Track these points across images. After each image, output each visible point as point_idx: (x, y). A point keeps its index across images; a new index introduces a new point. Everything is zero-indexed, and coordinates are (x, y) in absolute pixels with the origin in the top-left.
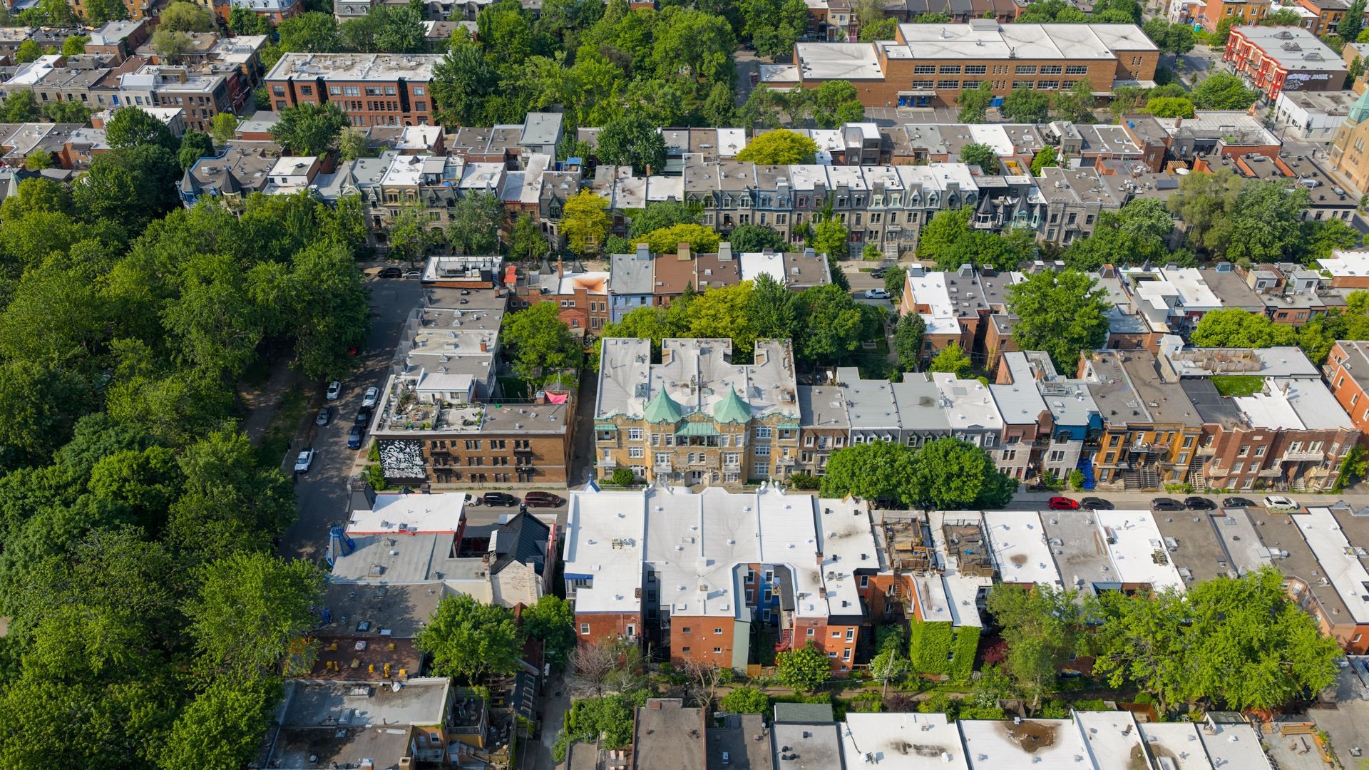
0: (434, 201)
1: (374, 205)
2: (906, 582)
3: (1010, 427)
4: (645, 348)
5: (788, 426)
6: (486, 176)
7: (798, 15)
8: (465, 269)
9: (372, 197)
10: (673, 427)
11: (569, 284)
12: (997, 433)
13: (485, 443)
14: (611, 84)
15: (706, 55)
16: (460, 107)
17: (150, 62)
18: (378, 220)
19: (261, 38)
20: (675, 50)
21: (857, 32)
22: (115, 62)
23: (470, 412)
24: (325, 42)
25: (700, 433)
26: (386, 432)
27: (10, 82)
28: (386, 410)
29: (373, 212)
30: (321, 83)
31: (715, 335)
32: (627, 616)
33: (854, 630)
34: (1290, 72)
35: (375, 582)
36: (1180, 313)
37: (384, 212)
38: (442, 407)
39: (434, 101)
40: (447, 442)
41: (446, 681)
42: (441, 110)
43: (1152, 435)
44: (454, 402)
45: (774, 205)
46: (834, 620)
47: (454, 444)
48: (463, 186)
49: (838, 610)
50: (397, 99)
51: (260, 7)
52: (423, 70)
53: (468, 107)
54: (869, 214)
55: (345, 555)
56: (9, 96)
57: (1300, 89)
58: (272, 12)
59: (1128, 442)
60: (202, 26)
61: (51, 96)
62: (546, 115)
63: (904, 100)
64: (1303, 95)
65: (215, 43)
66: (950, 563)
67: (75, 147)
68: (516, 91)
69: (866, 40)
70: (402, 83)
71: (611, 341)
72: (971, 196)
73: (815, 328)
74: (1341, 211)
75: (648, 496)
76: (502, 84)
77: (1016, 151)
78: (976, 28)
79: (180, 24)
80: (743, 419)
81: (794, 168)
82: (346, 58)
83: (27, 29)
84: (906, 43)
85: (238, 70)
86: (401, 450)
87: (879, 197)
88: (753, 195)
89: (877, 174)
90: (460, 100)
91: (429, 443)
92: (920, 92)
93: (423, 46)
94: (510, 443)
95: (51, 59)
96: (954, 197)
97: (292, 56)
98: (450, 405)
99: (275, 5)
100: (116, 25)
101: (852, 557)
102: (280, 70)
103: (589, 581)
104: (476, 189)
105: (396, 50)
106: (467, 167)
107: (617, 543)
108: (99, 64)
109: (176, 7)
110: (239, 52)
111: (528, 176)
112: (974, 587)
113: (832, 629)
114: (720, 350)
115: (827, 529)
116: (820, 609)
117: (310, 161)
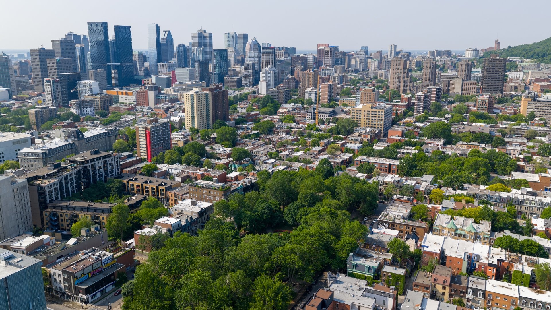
0: (397, 186)
1: (381, 185)
2: (512, 266)
4: (450, 217)
5: (486, 236)
6: (411, 182)
7: (513, 165)
8: (403, 197)
9: (381, 183)
10: (454, 230)
11: (430, 206)
13: (404, 227)
14: (449, 171)
15: (480, 168)
16: (405, 172)
17: (327, 154)
18: (380, 190)
19: (352, 154)
20: (471, 166)
21: (533, 172)
22: (317, 154)
23: (401, 221)
24: (371, 154)
25: (461, 233)
26: (381, 220)
27: (294, 155)
28: (382, 216)
29: (380, 187)
30: (369, 162)
31: (469, 217)
32: (436, 254)
33: (495, 269)
35: (377, 239)
37: (383, 188)
38: (395, 218)
39: (398, 170)
40: (395, 225)
41: (392, 255)
42: (399, 172)
44: (398, 218)
45: (494, 200)
46: (490, 265)
47: (397, 226)
48: (405, 183)
49: (491, 262)
50: (388, 169)
51: (353, 148)
52: (397, 163)
53: (407, 172)
54: (524, 207)
55: (371, 234)
56: (293, 157)
58: (355, 150)
60: (337, 149)
61: (302, 159)
62: (429, 176)
63: (546, 189)
65: (341, 154)
66: (526, 264)
67: (309, 167)
68: (421, 170)
69: (537, 173)
70: (390, 165)
71: (440, 214)
73: (499, 220)
75: (445, 238)
76: (418, 167)
79: (333, 148)
80: (473, 231)
81: (501, 192)
82: (376, 159)
83: (296, 146)
84: (549, 173)
85: (346, 159)
86: (384, 225)
87: (528, 202)
88: (488, 196)
89: (530, 197)
90: (405, 170)
91: (391, 224)
93: (395, 158)
94: (411, 228)
95: (303, 152)
97: (361, 157)
98: (397, 219)
99: (356, 148)
100: (317, 147)
101: (497, 257)
102: (358, 159)
103: (427, 247)
104: (408, 185)
105: (389, 158)
106: (406, 180)
107: (436, 243)
108: (314, 154)
109: (332, 145)
110: (347, 156)
111: (422, 186)
112: (531, 269)
113: (489, 268)
114: (470, 221)
115: (492, 252)
116: (486, 262)
117: (366, 175)
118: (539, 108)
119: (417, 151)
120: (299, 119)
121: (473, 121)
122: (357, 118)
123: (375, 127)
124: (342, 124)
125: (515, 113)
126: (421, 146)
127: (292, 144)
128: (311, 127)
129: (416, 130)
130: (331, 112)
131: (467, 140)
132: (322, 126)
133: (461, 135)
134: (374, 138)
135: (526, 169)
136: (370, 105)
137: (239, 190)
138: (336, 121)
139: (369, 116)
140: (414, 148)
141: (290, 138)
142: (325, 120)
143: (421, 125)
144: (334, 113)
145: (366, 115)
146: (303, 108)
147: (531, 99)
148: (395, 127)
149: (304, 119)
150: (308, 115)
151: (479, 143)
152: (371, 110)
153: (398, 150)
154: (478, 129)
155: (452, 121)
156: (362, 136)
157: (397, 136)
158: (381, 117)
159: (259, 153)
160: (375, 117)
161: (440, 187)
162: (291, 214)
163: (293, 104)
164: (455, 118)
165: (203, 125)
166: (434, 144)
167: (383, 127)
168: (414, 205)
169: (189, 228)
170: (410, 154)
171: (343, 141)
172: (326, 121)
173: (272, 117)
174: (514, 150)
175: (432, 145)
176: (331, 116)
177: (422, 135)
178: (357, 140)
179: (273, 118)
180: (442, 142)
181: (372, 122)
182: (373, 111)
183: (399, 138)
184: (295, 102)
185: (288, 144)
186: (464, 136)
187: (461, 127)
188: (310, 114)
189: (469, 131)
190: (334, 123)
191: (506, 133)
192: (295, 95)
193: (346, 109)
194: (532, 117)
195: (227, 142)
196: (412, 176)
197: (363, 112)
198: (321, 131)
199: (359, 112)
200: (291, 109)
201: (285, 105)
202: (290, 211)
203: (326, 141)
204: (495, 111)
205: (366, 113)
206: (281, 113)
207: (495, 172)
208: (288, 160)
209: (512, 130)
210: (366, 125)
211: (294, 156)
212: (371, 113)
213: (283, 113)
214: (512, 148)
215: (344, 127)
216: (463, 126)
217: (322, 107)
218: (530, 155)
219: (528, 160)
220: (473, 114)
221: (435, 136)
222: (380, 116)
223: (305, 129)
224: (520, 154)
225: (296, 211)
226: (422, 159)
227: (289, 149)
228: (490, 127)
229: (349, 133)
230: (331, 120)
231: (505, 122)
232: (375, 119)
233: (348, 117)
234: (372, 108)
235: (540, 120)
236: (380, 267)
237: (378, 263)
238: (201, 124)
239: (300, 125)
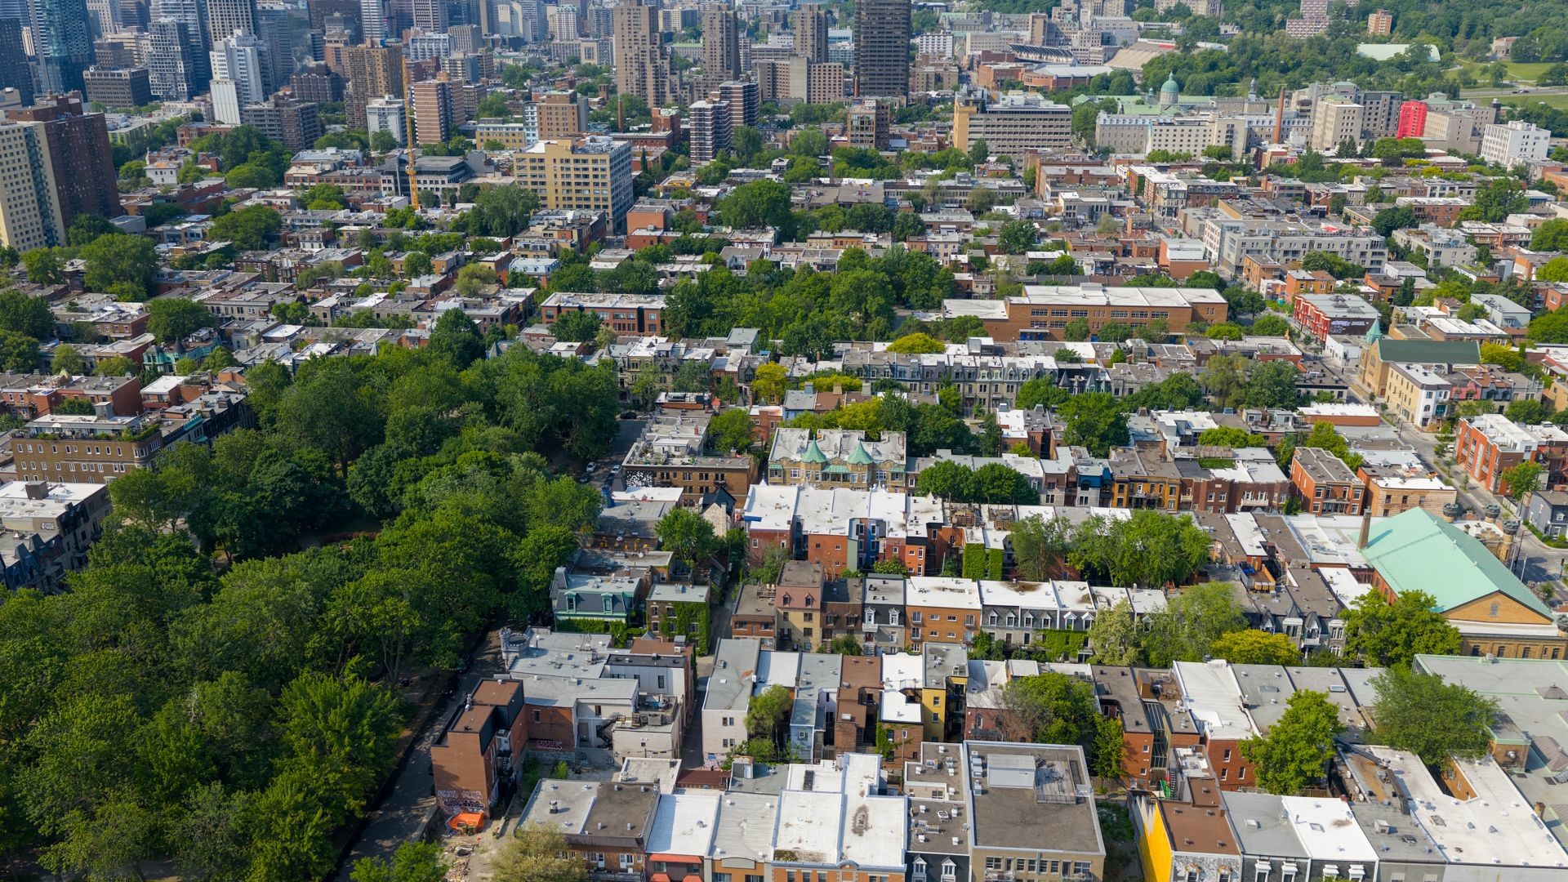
0: (664, 367)
1: (621, 370)
2: (961, 534)
3: (1047, 475)
4: (806, 433)
5: (897, 470)
6: (701, 353)
7: (946, 282)
8: (684, 397)
9: (620, 363)
10: (820, 466)
11: (755, 411)
12: (1039, 480)
13: (696, 475)
14: (796, 313)
15: (870, 298)
16: (683, 325)
17: (458, 295)
18: (622, 382)
19: (532, 290)
20: (847, 293)
21: (991, 296)
22: (427, 298)
23: (686, 459)
24: (586, 283)
25: (838, 471)
26: (632, 465)
27: (356, 305)
28: (633, 455)
29: (620, 376)
30: (581, 308)
31: (854, 427)
32: (782, 533)
33: (923, 550)
34: (1333, 319)
35: (628, 518)
36: (1189, 433)
37: (627, 376)
38: (668, 456)
39: (663, 322)
40: (671, 474)
41: (671, 554)
42: (667, 329)
43: (1148, 486)
44: (677, 453)
45: (908, 376)
46: (911, 541)
47: (675, 476)
48: (686, 358)
49: (912, 534)
50: (635, 322)
51: (532, 271)
52: (659, 303)
53: (689, 326)
54: (978, 385)
55: (609, 507)
56: (354, 313)
57: (1343, 333)
58: (539, 275)
59: (1131, 491)
60: (486, 279)
61: (383, 316)
62: (746, 330)
63: (1024, 336)
64: (1345, 337)
65: (499, 291)
66: (990, 525)
67: (408, 338)
68: (723, 317)
69: (1001, 298)
70: (640, 311)
71: (782, 430)
72: (1053, 372)
73: (923, 425)
74: (1336, 392)
75: (800, 489)
76: (715, 311)
77: (1097, 356)
78: (1084, 288)
79: (473, 275)
80: (866, 461)
81: (923, 355)
82: (600, 296)
83: (360, 279)
84: (1027, 296)
85: (517, 305)
86: (641, 479)
87: (986, 372)
88: (892, 368)
89: (989, 360)
90: (682, 320)
91: (659, 474)
92: (1036, 330)
93: (654, 291)
94: (712, 475)
95: (383, 295)
96: (1040, 372)
97: (559, 294)
98: (674, 456)
99: (542, 270)
100: (425, 277)
101: (927, 519)
102: (552, 301)
103: (759, 519)
104: (694, 360)
105: (637, 291)
106: (688, 349)
107: (778, 507)
108: (417, 298)
109: (471, 266)
110: (516, 296)
111: (730, 359)
112: (1003, 535)
113: (909, 548)
114: (856, 436)
115: (913, 507)
116: (902, 535)
117: (577, 344)
118: (995, 129)
119: (708, 267)
120: (357, 195)
121: (842, 174)
122: (534, 183)
123: (588, 207)
124: (494, 204)
125: (941, 146)
126: (719, 250)
127: (345, 274)
128: (398, 220)
129: (700, 208)
130: (455, 169)
131: (833, 225)
132: (434, 214)
133: (815, 214)
134: (591, 237)
135: (977, 290)
136: (568, 143)
137: (192, 433)
138: (472, 194)
139: (568, 176)
140: (699, 258)
141: (337, 256)
142: (439, 194)
143: (712, 192)
144: (463, 171)
145: (559, 173)
146: (368, 161)
147: (974, 109)
148: (644, 204)
149: (373, 193)
150: (386, 184)
151: (861, 231)
152: (572, 157)
153: (660, 268)
154: (855, 195)
155: (790, 177)
156: (556, 234)
157: (651, 227)
158: (604, 177)
159: (240, 310)
160: (586, 176)
161: (776, 358)
162: (371, 482)
163: (331, 150)
164: (799, 169)
165: (31, 235)
166: (751, 243)
167: (609, 203)
168: (716, 414)
169: (35, 573)
170: (690, 274)
171: (503, 254)
172: (444, 197)
173: (270, 193)
174: (946, 244)
175: (747, 246)
176: (456, 181)
177: (719, 221)
178: (543, 248)
179: (275, 196)
180: (769, 236)
181: (578, 191)
182: (577, 161)
183: (658, 233)
184: (340, 146)
185: (333, 276)
186: (824, 216)
187: (814, 193)
188: (391, 178)
189: (836, 200)
190: (469, 201)
191: (925, 201)
192: (336, 122)
193: (499, 157)
194: (981, 154)
195: (126, 285)
196: (702, 335)
197: (548, 163)
198: (432, 226)
199: (538, 164)
200: (327, 167)
201: (307, 155)
202: (366, 476)
203: (449, 256)
204: (895, 143)
205: (559, 165)
206: (296, 179)
207: (905, 303)
208: (340, 324)
209: (936, 191)
210: (561, 203)
211: (359, 309)
212: (572, 165)
213: (304, 180)
214: (940, 238)
215: (498, 211)
216: (821, 189)
217: (426, 154)
218: (981, 253)
219: (978, 266)
220: (841, 156)
221: (751, 220)
222: (599, 173)
223: (380, 225)
224: (961, 252)
225: (383, 472)
226: (723, 286)
227: (340, 289)
228: (886, 186)
229: (515, 227)
230: (458, 194)
231: (919, 172)
232: (587, 184)
233: (509, 180)
234: (573, 150)
235: (999, 161)
236: (643, 591)
237: (636, 581)
238: (24, 230)
239: (364, 215)
